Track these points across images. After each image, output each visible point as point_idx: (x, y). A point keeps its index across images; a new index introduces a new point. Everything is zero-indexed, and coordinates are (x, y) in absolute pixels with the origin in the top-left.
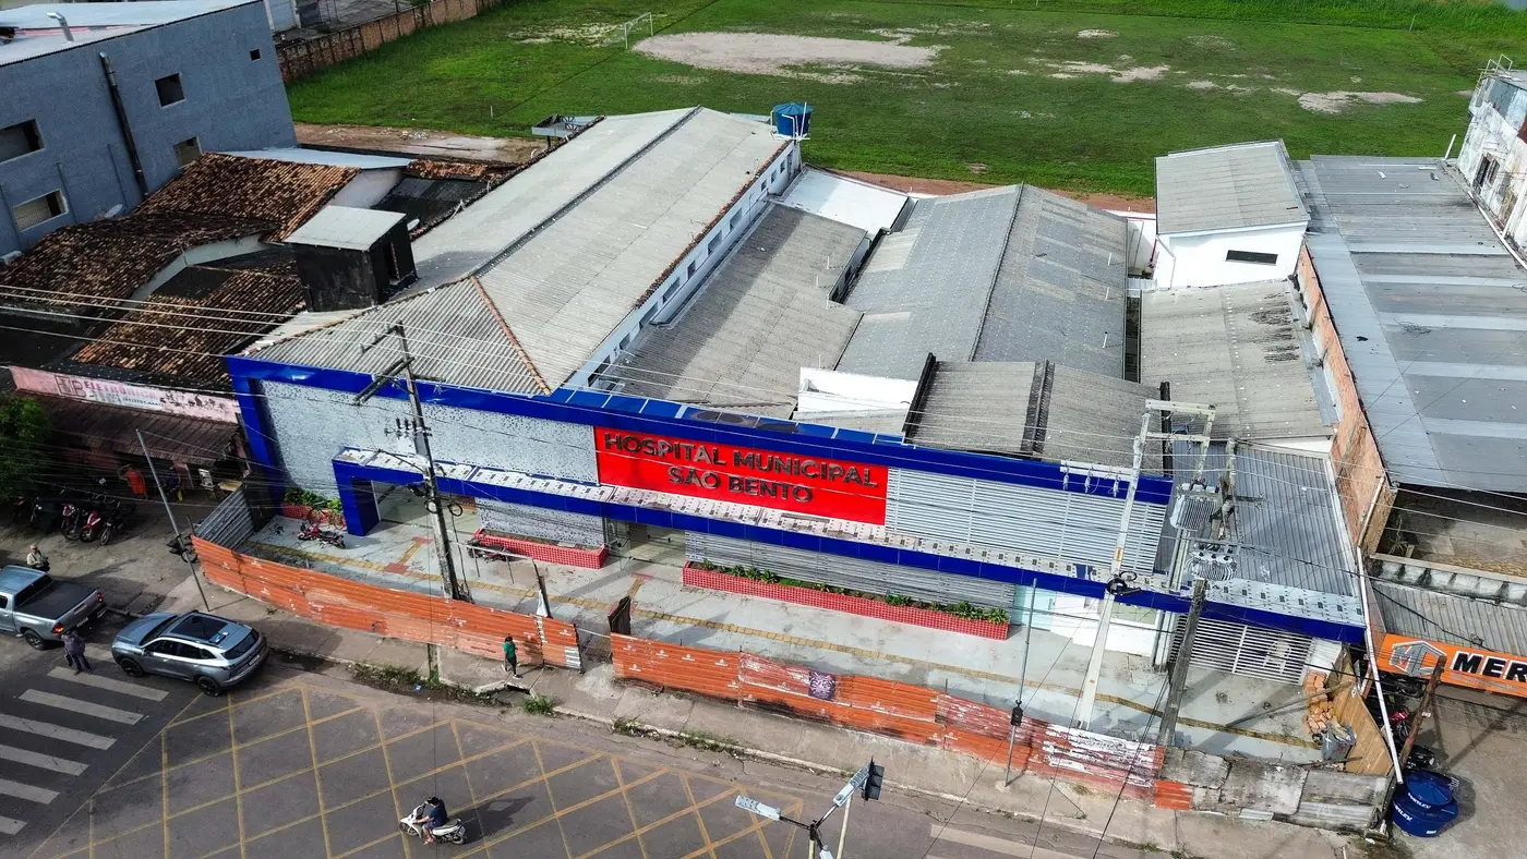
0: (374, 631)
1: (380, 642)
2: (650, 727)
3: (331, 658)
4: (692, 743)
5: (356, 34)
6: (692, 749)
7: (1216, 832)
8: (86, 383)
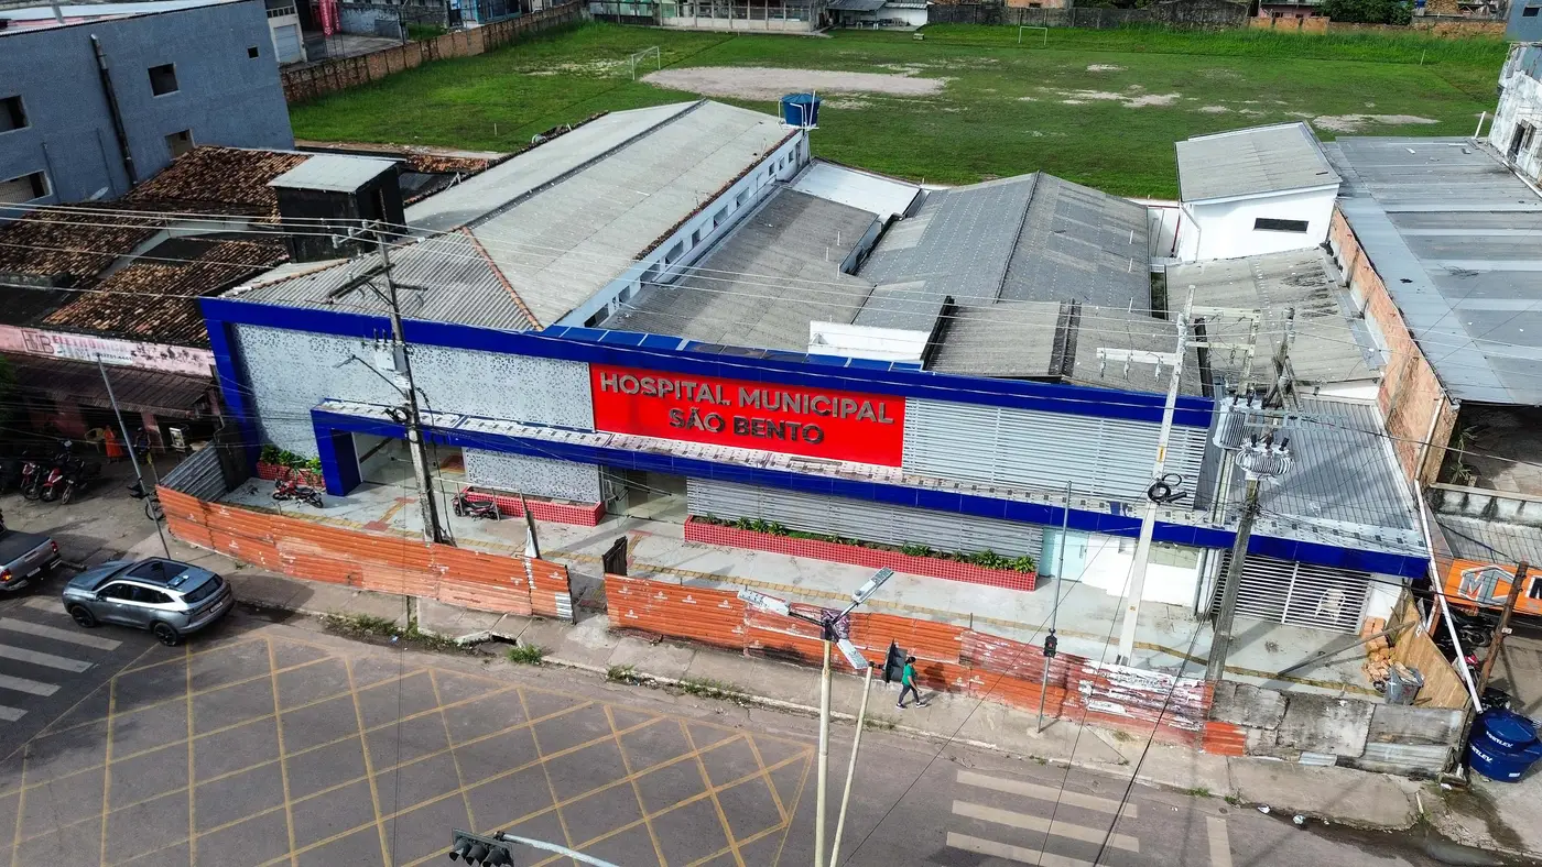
0: (349, 584)
1: (355, 595)
2: (647, 675)
3: (301, 610)
4: (693, 691)
5: (361, 63)
6: (692, 697)
7: (1274, 778)
8: (54, 337)
